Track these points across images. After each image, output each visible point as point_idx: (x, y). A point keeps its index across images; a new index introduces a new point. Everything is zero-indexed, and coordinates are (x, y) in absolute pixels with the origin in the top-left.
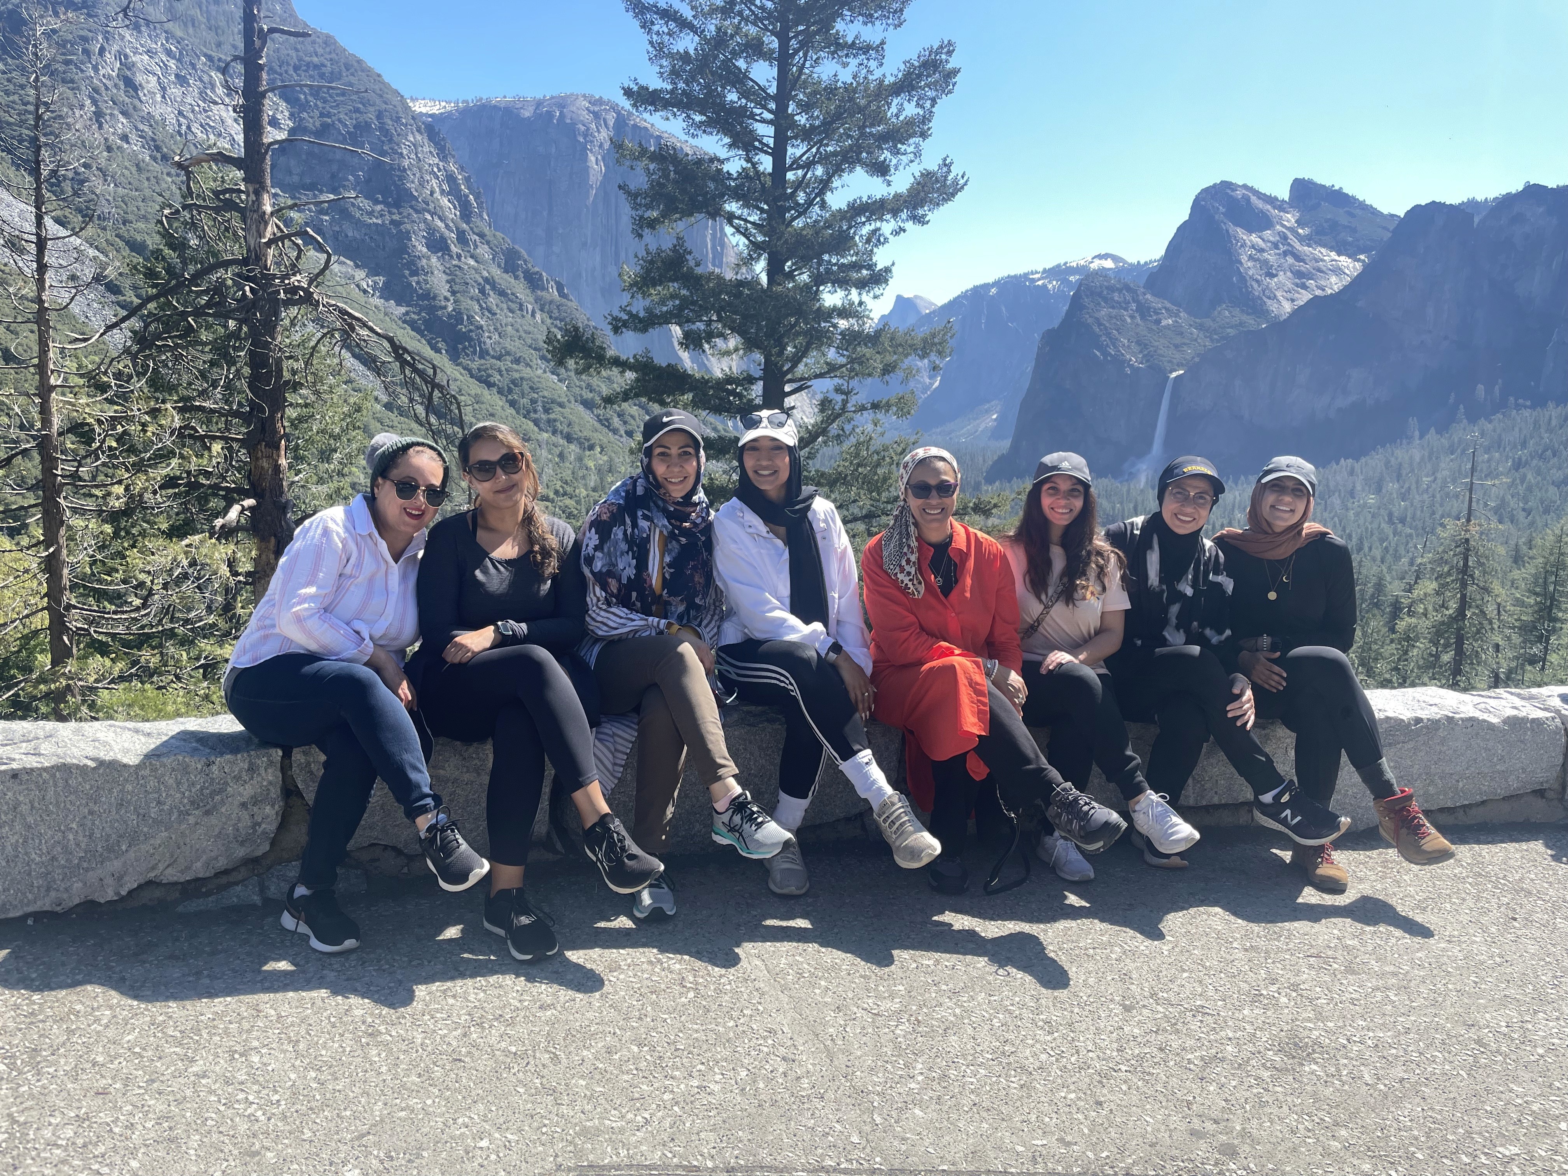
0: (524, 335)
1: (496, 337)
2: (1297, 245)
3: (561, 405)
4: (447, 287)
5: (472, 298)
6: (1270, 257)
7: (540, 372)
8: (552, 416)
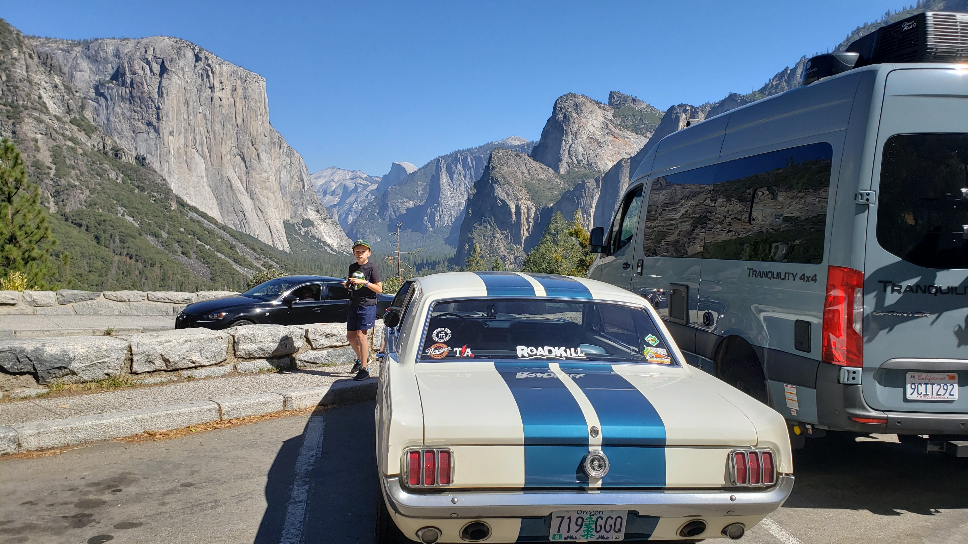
0: (108, 191)
1: (88, 193)
2: (613, 129)
3: (134, 238)
4: (50, 160)
5: (69, 167)
6: (599, 135)
7: (119, 215)
8: (127, 245)
